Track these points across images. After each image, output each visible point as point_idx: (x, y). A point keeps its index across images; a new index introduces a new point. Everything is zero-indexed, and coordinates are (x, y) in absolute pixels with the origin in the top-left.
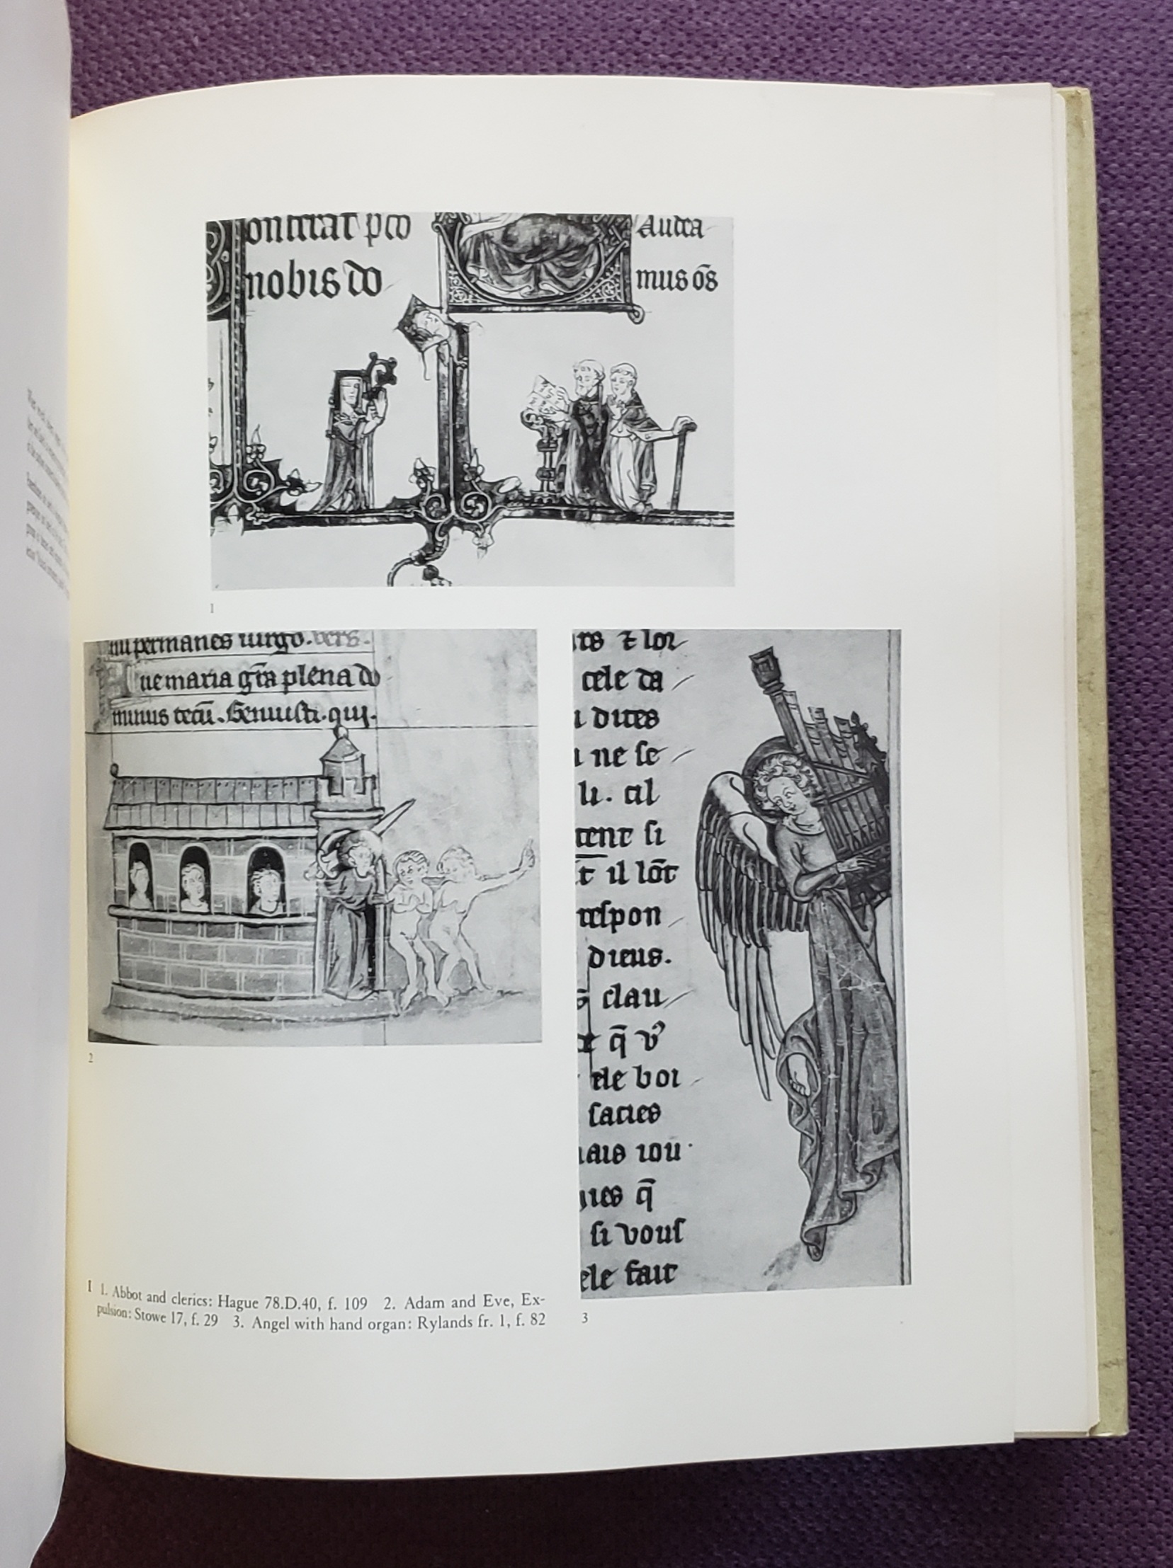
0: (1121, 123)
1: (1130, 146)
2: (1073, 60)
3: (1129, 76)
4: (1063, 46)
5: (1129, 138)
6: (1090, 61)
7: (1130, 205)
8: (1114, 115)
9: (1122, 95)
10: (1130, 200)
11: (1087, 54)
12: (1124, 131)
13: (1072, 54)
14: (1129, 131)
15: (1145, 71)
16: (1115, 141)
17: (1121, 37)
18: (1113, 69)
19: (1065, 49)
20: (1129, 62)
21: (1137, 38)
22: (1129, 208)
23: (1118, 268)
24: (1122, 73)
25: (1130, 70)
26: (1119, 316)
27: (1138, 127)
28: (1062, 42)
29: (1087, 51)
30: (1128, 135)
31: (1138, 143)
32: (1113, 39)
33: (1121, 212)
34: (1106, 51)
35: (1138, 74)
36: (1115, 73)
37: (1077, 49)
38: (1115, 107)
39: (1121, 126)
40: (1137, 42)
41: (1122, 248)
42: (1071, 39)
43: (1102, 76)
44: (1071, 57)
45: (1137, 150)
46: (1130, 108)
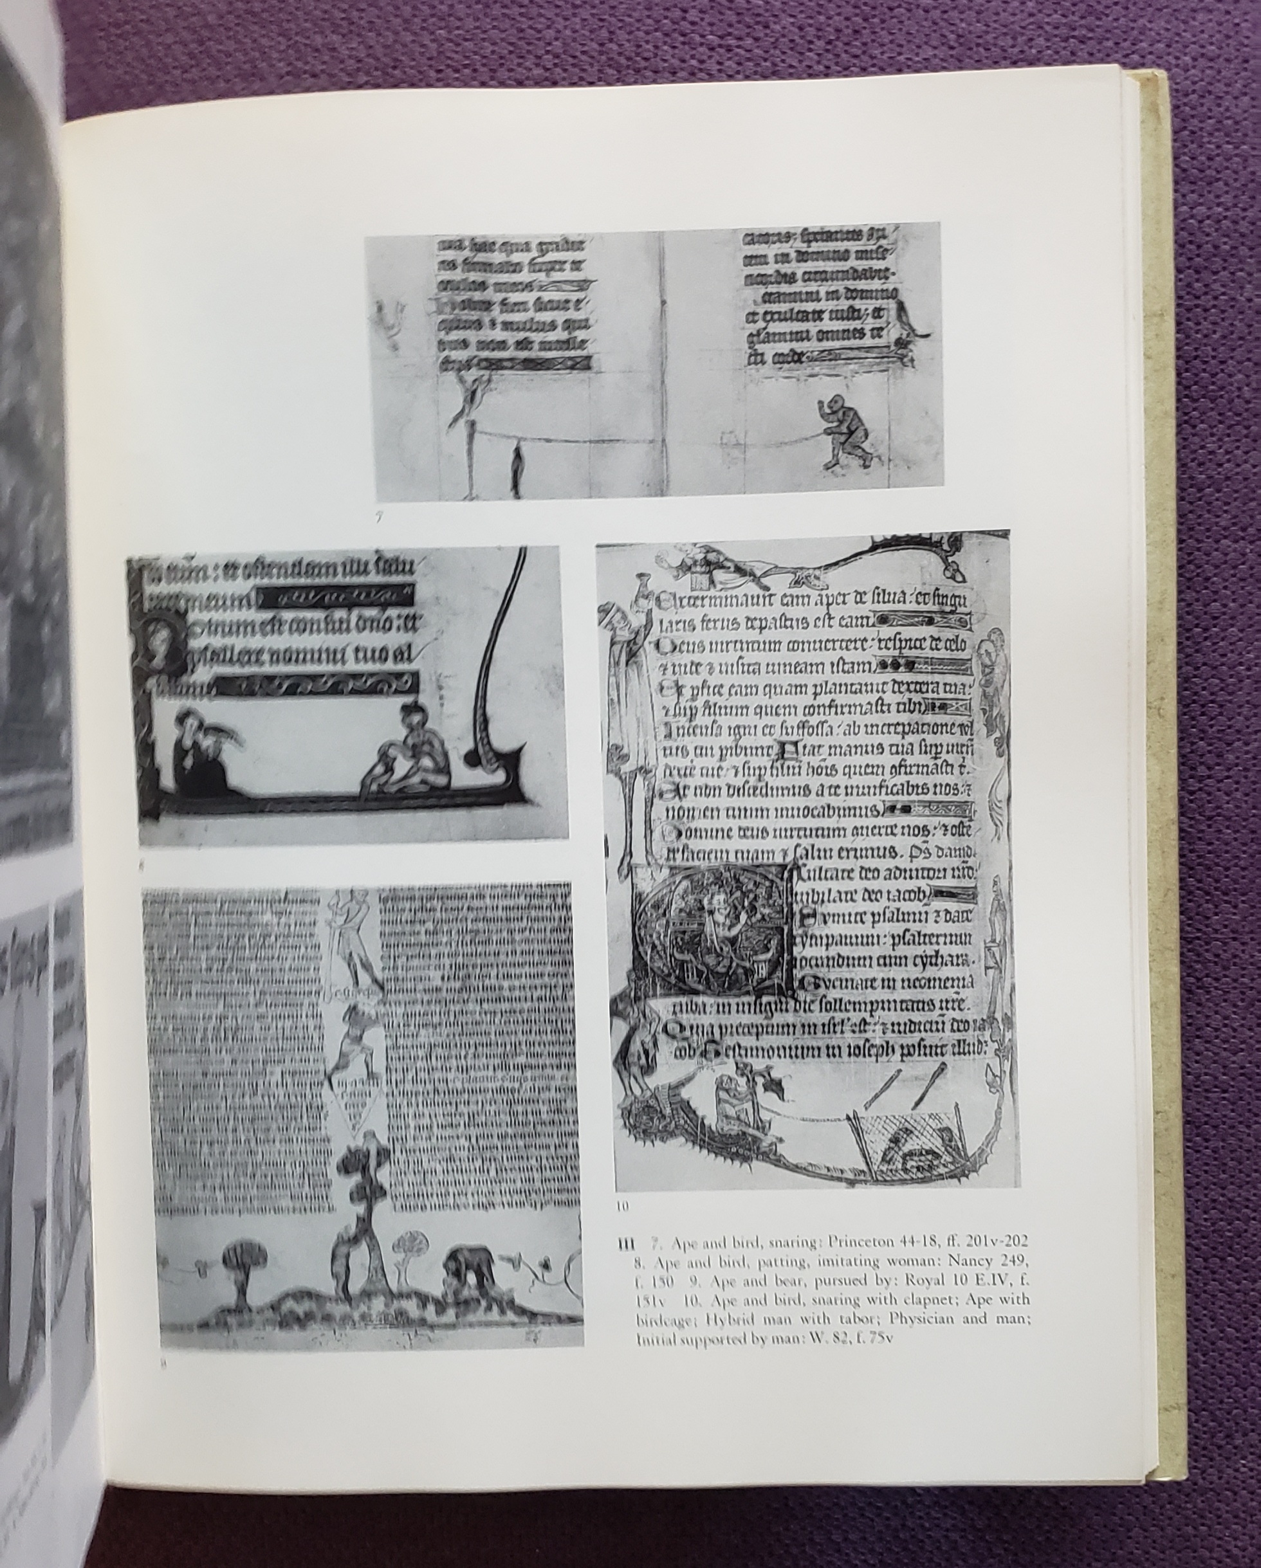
0: (1193, 113)
1: (1202, 137)
2: (1144, 45)
3: (1202, 62)
4: (1133, 29)
5: (1201, 129)
6: (1161, 46)
7: (1201, 201)
8: (1185, 104)
9: (1194, 83)
10: (1201, 196)
11: (1158, 38)
12: (1195, 121)
13: (1142, 37)
14: (1201, 122)
15: (1219, 56)
16: (1187, 133)
17: (1194, 19)
18: (1185, 54)
19: (1135, 32)
20: (1203, 47)
21: (1210, 20)
22: (1201, 204)
23: (1189, 268)
24: (1195, 59)
25: (1203, 55)
26: (1188, 319)
27: (1210, 118)
28: (1132, 25)
29: (1159, 34)
30: (1201, 125)
31: (1211, 134)
32: (1185, 22)
33: (1192, 208)
34: (1178, 34)
35: (1211, 60)
36: (1187, 59)
37: (1148, 32)
38: (1186, 95)
39: (1193, 116)
40: (1211, 24)
41: (1192, 247)
42: (1141, 21)
43: (1174, 62)
44: (1141, 41)
45: (1209, 143)
46: (1203, 97)
